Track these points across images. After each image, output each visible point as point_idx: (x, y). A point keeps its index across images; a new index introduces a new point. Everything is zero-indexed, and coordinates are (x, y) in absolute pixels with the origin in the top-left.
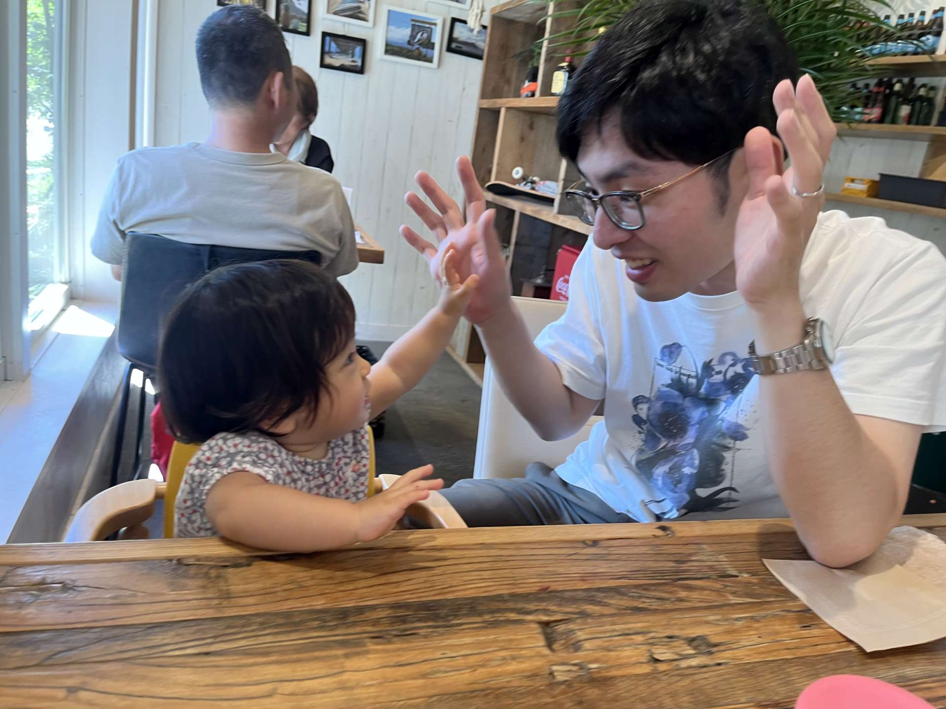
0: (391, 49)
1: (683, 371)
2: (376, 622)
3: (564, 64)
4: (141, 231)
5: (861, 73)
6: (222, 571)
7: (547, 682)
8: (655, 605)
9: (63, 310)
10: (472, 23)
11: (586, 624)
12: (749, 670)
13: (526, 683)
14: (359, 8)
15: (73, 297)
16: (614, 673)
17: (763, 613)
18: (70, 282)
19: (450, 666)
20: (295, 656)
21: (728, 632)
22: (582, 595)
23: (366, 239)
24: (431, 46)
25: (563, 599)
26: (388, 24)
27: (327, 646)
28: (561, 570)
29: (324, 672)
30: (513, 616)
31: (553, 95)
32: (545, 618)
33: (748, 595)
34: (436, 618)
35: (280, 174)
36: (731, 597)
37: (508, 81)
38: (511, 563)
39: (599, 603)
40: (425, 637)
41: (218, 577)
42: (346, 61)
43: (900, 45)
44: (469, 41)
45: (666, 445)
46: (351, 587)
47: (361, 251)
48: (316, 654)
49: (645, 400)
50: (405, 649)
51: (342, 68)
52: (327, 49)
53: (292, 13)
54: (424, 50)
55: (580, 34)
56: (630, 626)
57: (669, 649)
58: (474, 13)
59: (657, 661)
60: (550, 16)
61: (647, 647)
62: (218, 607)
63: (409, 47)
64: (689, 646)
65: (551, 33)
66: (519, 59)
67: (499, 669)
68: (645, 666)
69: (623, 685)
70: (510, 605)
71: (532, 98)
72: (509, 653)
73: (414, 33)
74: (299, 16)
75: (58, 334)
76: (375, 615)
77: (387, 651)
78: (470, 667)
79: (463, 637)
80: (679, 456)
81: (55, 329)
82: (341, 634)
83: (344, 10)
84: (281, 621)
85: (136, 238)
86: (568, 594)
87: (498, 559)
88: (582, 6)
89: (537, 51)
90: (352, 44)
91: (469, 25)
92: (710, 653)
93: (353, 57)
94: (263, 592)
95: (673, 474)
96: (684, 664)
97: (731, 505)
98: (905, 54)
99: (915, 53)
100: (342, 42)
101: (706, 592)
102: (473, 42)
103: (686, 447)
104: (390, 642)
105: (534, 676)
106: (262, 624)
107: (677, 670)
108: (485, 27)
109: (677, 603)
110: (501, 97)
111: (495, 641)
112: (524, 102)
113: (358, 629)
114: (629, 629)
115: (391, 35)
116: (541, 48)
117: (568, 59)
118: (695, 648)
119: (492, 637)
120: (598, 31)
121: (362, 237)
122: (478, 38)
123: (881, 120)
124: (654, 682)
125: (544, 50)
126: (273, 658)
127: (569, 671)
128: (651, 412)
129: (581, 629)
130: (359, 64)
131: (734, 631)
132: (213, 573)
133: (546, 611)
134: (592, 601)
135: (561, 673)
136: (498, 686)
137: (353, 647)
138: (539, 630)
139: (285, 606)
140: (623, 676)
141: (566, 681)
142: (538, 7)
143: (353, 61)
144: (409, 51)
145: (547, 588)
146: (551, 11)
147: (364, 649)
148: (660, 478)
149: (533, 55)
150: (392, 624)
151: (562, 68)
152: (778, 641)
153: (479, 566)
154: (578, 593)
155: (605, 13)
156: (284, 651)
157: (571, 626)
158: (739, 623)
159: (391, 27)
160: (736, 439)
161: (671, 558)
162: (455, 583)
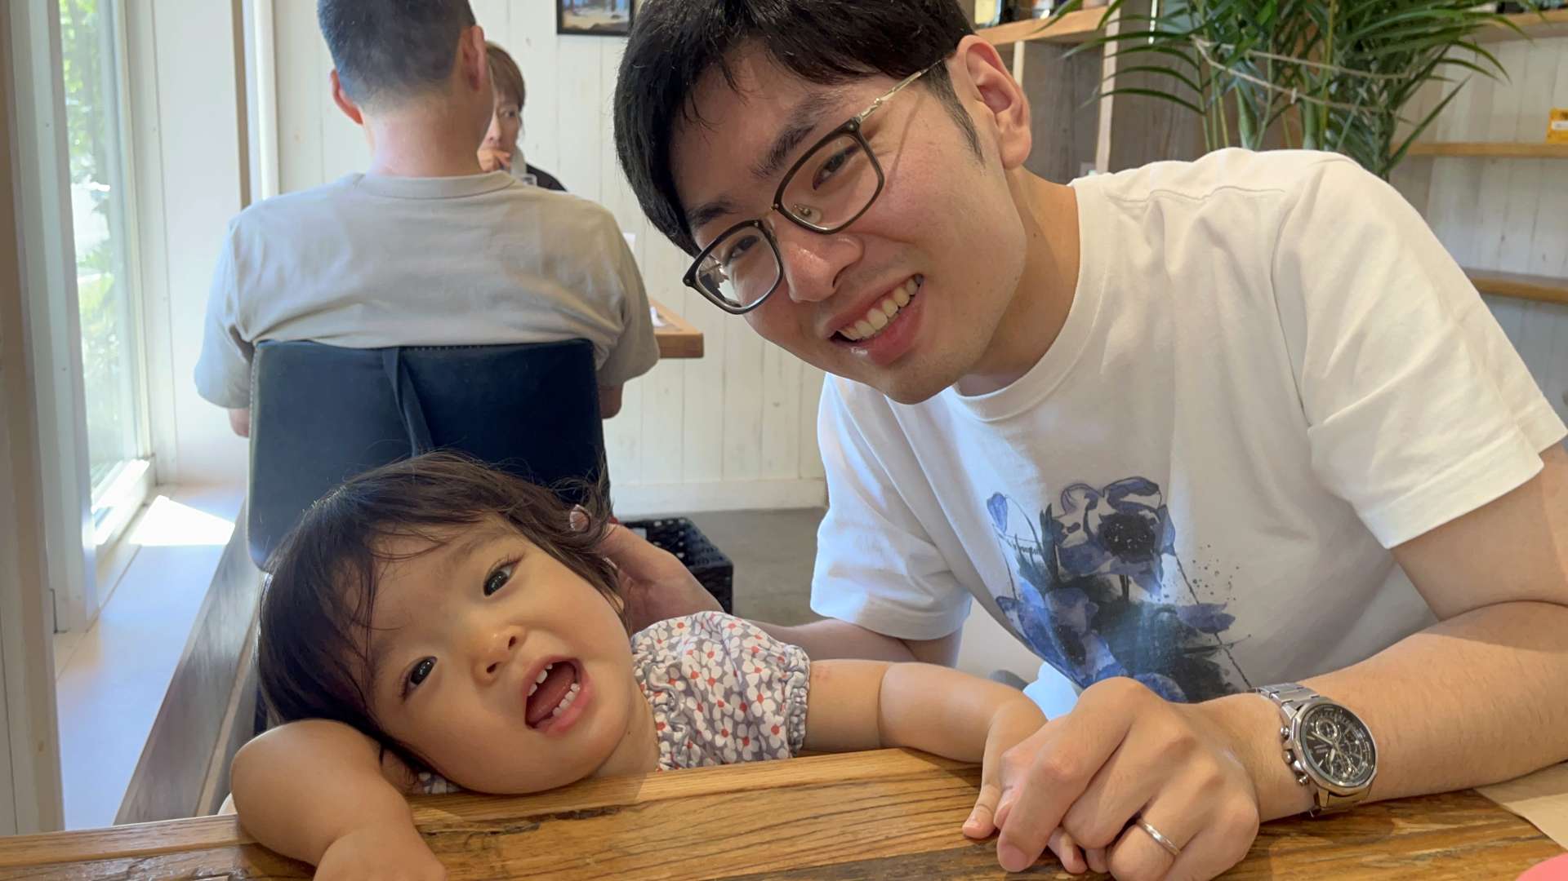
4: (279, 337)
6: (493, 839)
9: (145, 505)
15: (158, 483)
18: (153, 455)
23: (667, 317)
35: (506, 207)
41: (485, 849)
42: (602, 17)
47: (660, 338)
49: (1010, 604)
51: (597, 32)
52: (567, 2)
75: (140, 548)
81: (135, 539)
85: (272, 351)
93: (613, 8)
94: (561, 866)
121: (659, 317)
130: (627, 20)
132: (476, 843)
143: (614, 17)
158: (1422, 863)
160: (1215, 630)
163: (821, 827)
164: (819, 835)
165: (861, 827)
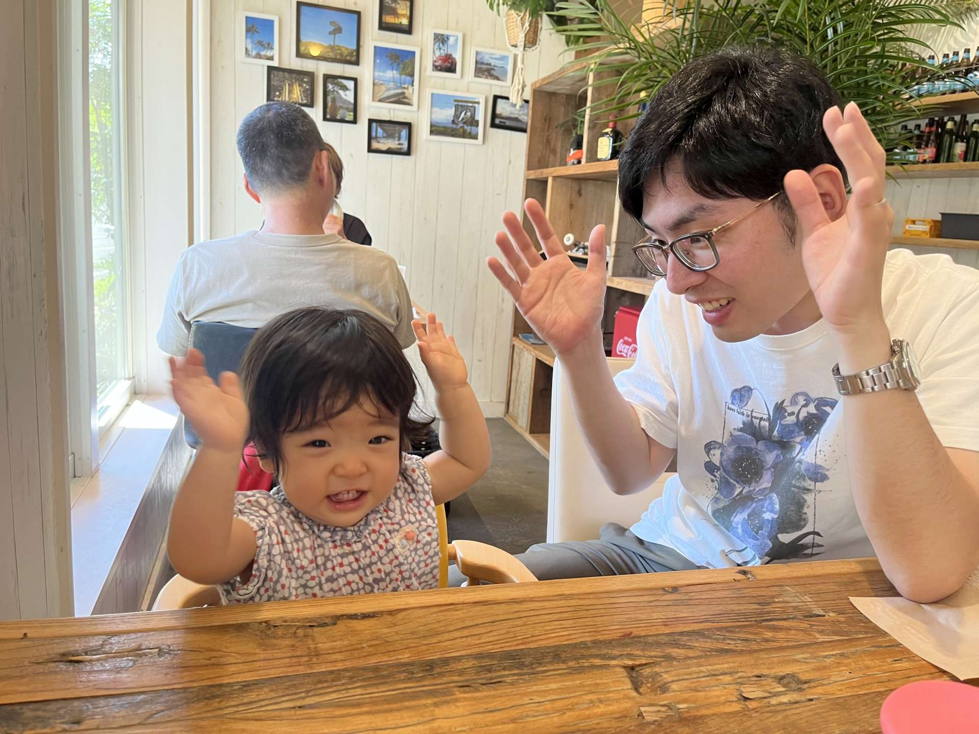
0: (437, 130)
1: (754, 414)
2: (461, 673)
3: (608, 130)
4: (205, 319)
5: (909, 114)
6: (310, 630)
7: (637, 722)
8: (740, 646)
9: (128, 405)
10: (513, 99)
11: (671, 667)
12: (840, 704)
13: (614, 724)
14: (403, 93)
15: (136, 393)
16: (704, 712)
17: (853, 649)
18: (133, 377)
19: (537, 711)
20: (386, 707)
21: (818, 669)
22: (666, 639)
24: (476, 124)
25: (646, 643)
26: (432, 105)
27: (416, 696)
28: (643, 617)
29: (415, 720)
30: (597, 662)
31: (599, 160)
32: (630, 663)
33: (835, 633)
34: (521, 665)
35: (336, 254)
36: (818, 636)
37: (554, 151)
38: (592, 612)
39: (684, 647)
40: (512, 684)
41: (306, 636)
42: (392, 144)
43: (948, 83)
44: (513, 116)
45: (742, 491)
46: (434, 640)
48: (406, 704)
49: (718, 446)
50: (494, 697)
51: (389, 152)
52: (373, 134)
53: (339, 104)
54: (468, 128)
55: (621, 100)
56: (716, 667)
57: (758, 687)
58: (516, 89)
59: (746, 699)
60: (591, 85)
61: (737, 687)
62: (309, 665)
63: (454, 126)
64: (779, 683)
65: (592, 102)
66: (563, 129)
67: (587, 712)
68: (734, 704)
69: (713, 723)
70: (595, 651)
71: (579, 165)
72: (596, 697)
73: (458, 113)
74: (346, 106)
75: (124, 429)
76: (459, 666)
77: (475, 699)
78: (559, 711)
79: (549, 683)
80: (756, 502)
81: (121, 424)
82: (428, 685)
83: (389, 97)
84: (371, 675)
85: (201, 327)
86: (650, 639)
87: (577, 608)
88: (621, 74)
89: (580, 119)
90: (397, 127)
91: (511, 101)
92: (800, 690)
93: (399, 139)
94: (349, 648)
95: (752, 520)
96: (774, 701)
97: (815, 550)
98: (954, 92)
99: (964, 91)
100: (389, 128)
101: (793, 632)
102: (516, 116)
103: (763, 493)
104: (477, 690)
105: (623, 717)
106: (351, 678)
107: (768, 706)
108: (527, 102)
109: (762, 643)
110: (547, 167)
111: (581, 686)
112: (571, 170)
113: (445, 679)
114: (716, 670)
115: (434, 116)
116: (584, 117)
117: (611, 124)
118: (784, 686)
119: (578, 682)
120: (639, 96)
122: (521, 112)
123: (936, 160)
124: (744, 719)
125: (587, 117)
126: (365, 709)
127: (659, 711)
128: (725, 457)
129: (666, 672)
130: (405, 146)
131: (825, 668)
132: (300, 632)
133: (630, 656)
134: (677, 645)
135: (650, 714)
136: (588, 728)
137: (441, 695)
138: (625, 674)
139: (372, 661)
140: (713, 715)
141: (655, 721)
142: (578, 79)
143: (399, 144)
144: (453, 130)
145: (631, 633)
146: (591, 81)
147: (454, 697)
148: (739, 526)
149: (575, 124)
150: (477, 673)
151: (607, 133)
152: (870, 675)
153: (559, 615)
154: (660, 637)
155: (643, 78)
156: (374, 702)
157: (657, 669)
158: (828, 660)
159: (435, 109)
160: (816, 480)
161: (754, 600)
162: (537, 633)
163: (495, 628)
164: (495, 633)
165: (518, 629)
